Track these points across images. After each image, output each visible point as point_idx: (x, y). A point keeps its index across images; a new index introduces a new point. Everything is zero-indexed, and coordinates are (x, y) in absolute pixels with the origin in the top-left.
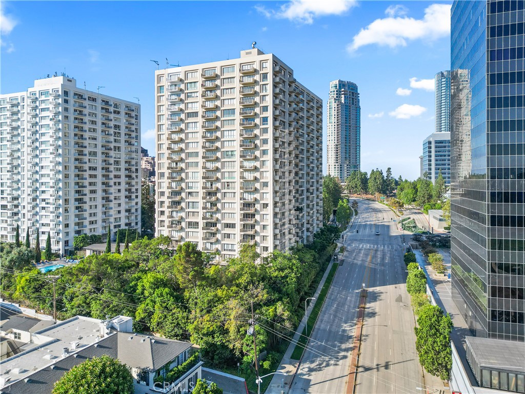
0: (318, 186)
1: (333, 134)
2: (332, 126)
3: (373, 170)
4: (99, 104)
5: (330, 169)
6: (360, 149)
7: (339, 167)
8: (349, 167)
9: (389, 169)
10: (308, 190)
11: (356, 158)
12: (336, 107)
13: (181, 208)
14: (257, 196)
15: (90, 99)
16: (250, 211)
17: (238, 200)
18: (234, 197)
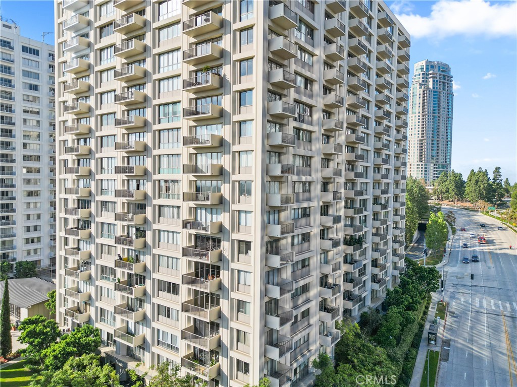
0: (398, 191)
1: (417, 127)
2: (415, 117)
3: (473, 171)
5: (412, 170)
6: (451, 145)
7: (423, 166)
8: (436, 166)
9: (498, 169)
10: (376, 200)
11: (446, 156)
12: (422, 93)
13: (90, 235)
14: (224, 218)
15: (25, 49)
16: (210, 259)
17: (185, 226)
18: (178, 217)
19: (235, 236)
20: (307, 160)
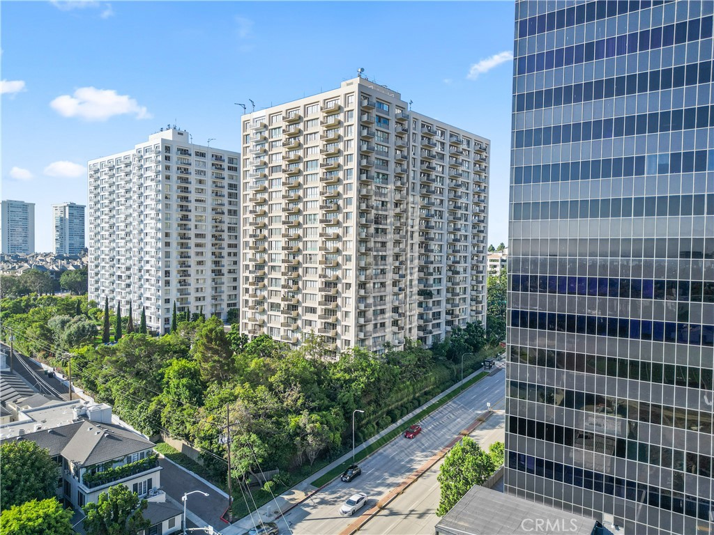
4: (209, 161)
13: (264, 286)
14: (339, 273)
15: (197, 154)
16: (332, 292)
17: (320, 277)
18: (316, 273)
19: (344, 281)
20: (384, 244)
